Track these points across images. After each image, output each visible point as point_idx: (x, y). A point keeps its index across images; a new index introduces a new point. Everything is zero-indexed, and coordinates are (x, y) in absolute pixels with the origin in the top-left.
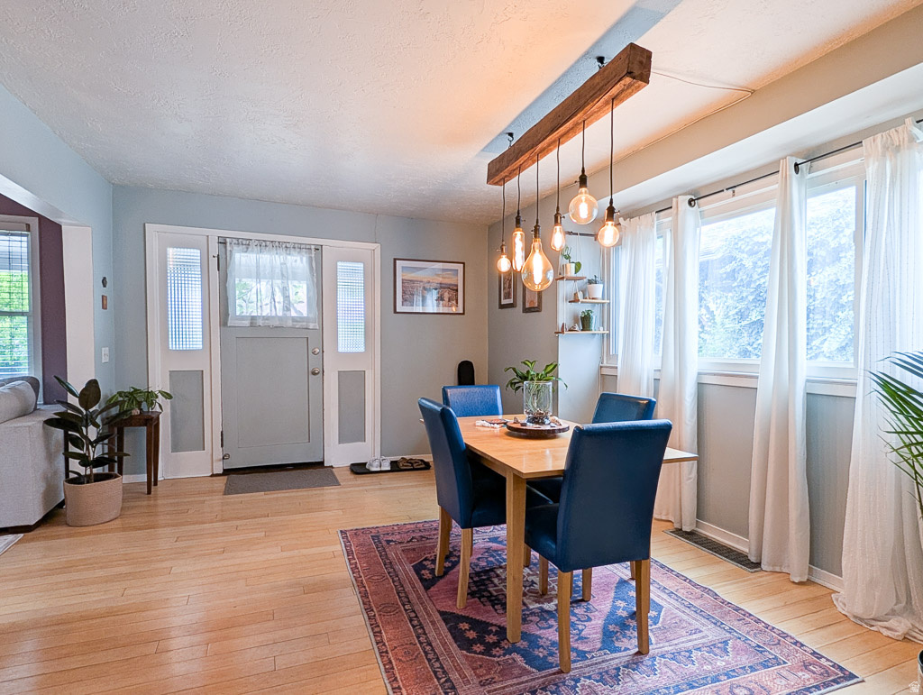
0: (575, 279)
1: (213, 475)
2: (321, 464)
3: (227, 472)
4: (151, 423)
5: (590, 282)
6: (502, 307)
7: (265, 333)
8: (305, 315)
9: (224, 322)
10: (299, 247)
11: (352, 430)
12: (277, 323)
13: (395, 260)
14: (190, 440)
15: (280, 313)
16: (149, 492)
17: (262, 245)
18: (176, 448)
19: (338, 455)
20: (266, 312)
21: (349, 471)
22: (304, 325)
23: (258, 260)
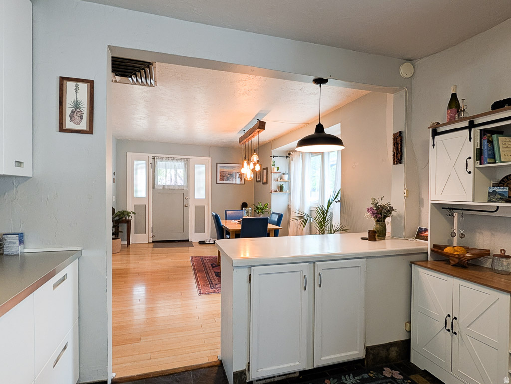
0: (277, 173)
1: (149, 243)
2: (188, 240)
3: (153, 242)
4: (128, 222)
5: (284, 174)
6: (258, 182)
7: (168, 192)
8: (183, 185)
9: (153, 188)
10: (181, 160)
11: (200, 228)
12: (172, 188)
13: (217, 163)
14: (141, 230)
15: (173, 184)
16: (128, 246)
17: (167, 159)
18: (136, 232)
19: (194, 237)
20: (168, 183)
21: (198, 243)
22: (182, 188)
23: (166, 164)
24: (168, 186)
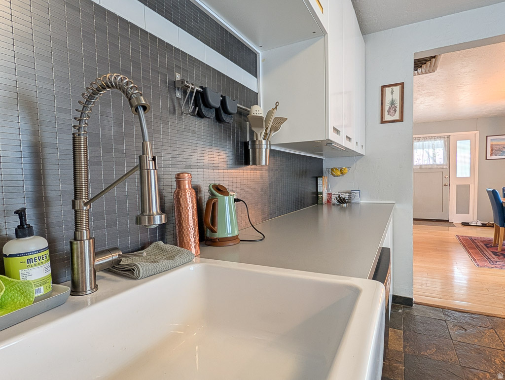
2: (448, 221)
7: (425, 171)
8: (442, 163)
10: (440, 137)
11: (463, 207)
12: (430, 167)
13: (487, 137)
15: (431, 163)
17: (425, 139)
19: (456, 218)
20: (426, 163)
21: (461, 225)
22: (442, 167)
23: (423, 144)
24: (426, 165)
